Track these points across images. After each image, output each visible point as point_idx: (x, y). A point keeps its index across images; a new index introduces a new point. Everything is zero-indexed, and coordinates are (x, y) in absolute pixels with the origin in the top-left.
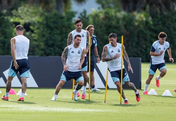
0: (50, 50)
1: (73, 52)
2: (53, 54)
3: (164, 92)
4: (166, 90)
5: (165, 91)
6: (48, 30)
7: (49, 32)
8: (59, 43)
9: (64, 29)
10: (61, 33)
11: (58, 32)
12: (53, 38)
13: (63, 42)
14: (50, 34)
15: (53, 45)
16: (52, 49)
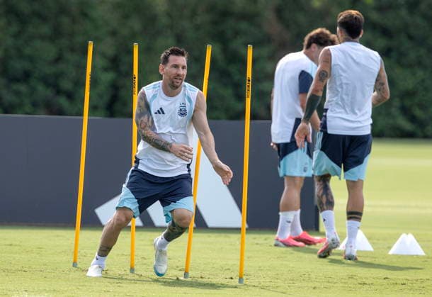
0: (18, 93)
1: (161, 111)
2: (28, 108)
3: (397, 239)
4: (404, 235)
5: (399, 237)
6: (9, 23)
7: (14, 28)
8: (49, 70)
9: (65, 20)
10: (57, 34)
11: (45, 29)
12: (27, 51)
13: (61, 67)
14: (16, 36)
15: (26, 76)
16: (23, 88)
